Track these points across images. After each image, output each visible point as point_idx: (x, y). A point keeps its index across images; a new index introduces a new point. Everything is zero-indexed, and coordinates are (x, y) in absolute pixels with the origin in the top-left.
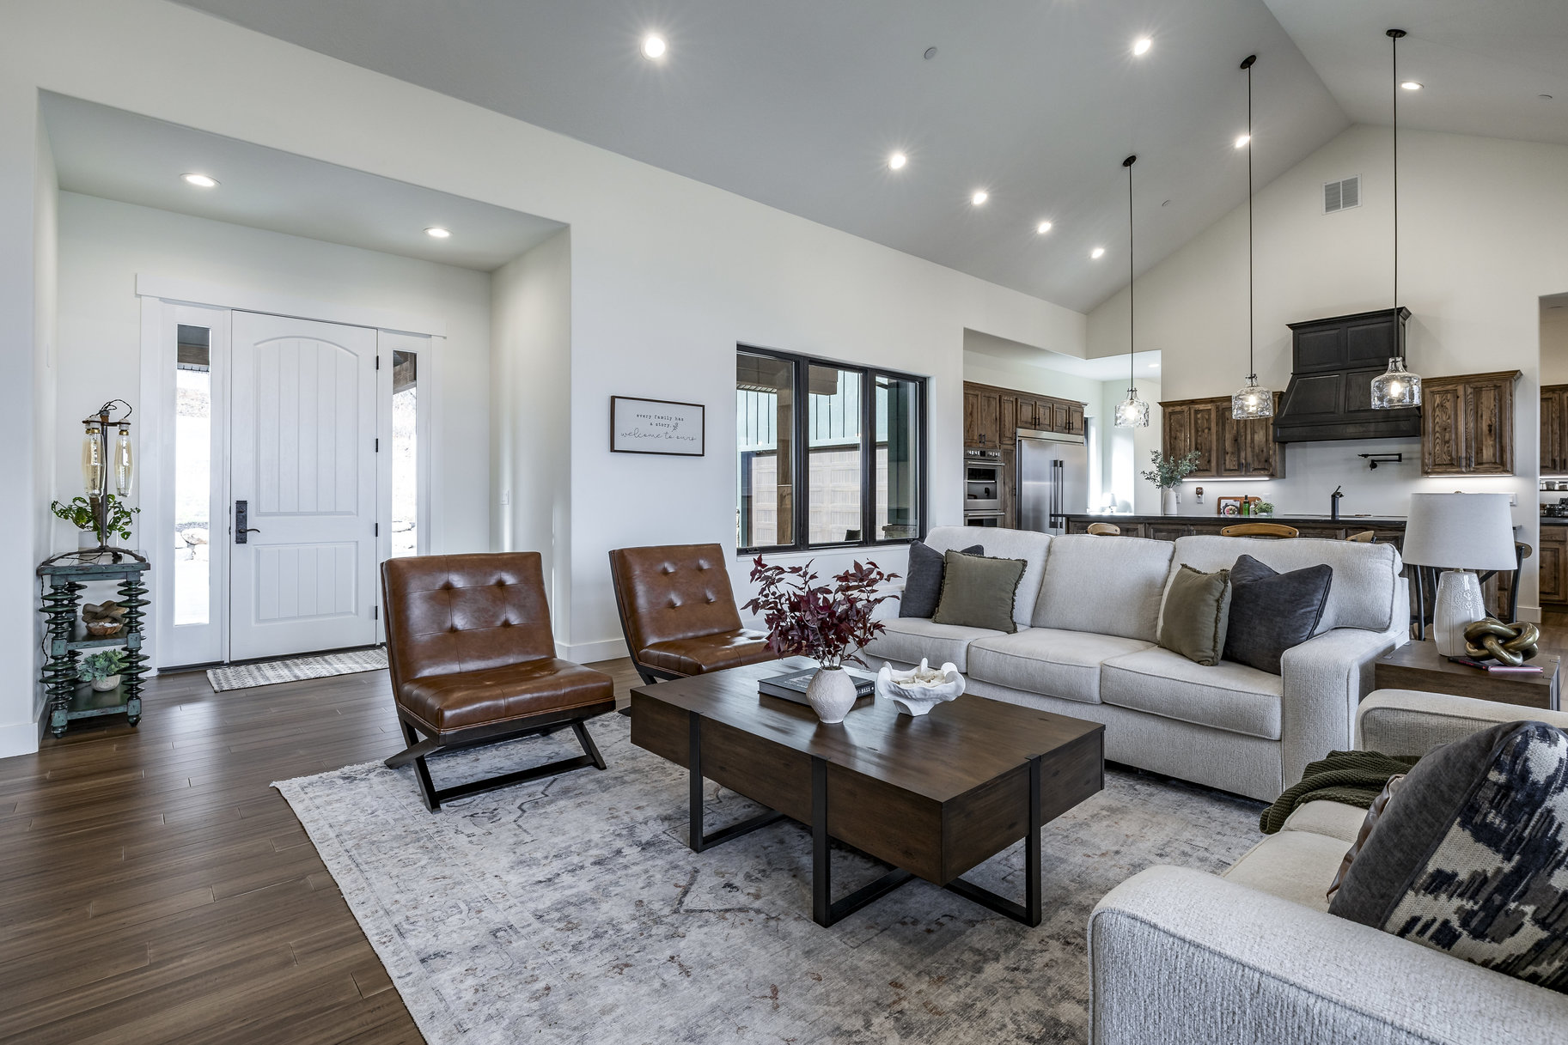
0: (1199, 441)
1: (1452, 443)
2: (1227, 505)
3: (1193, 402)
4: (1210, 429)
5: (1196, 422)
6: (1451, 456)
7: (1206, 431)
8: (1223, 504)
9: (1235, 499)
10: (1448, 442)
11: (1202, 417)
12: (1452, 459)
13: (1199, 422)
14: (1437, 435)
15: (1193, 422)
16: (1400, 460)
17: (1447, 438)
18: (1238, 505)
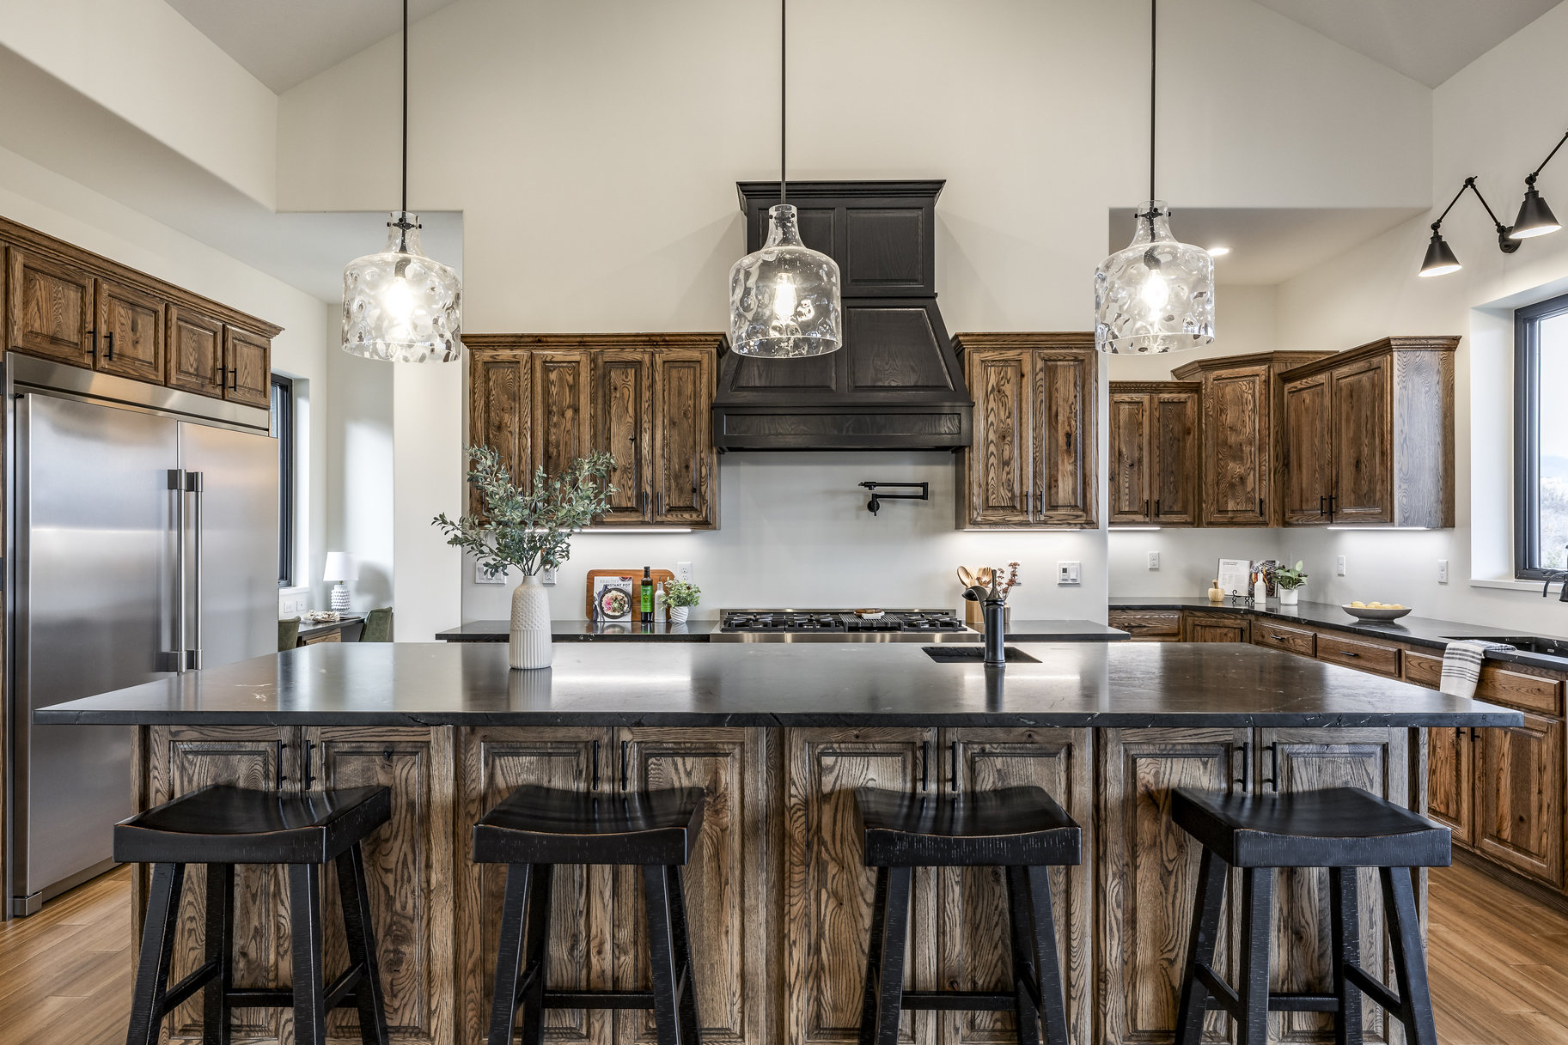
0: (553, 438)
1: (1015, 464)
2: (606, 590)
3: (540, 341)
4: (576, 411)
5: (546, 392)
6: (1011, 490)
7: (569, 413)
8: (598, 588)
9: (624, 575)
10: (1006, 463)
11: (561, 379)
12: (1012, 498)
13: (554, 390)
14: (992, 448)
15: (539, 389)
16: (924, 497)
17: (1006, 454)
18: (629, 589)
